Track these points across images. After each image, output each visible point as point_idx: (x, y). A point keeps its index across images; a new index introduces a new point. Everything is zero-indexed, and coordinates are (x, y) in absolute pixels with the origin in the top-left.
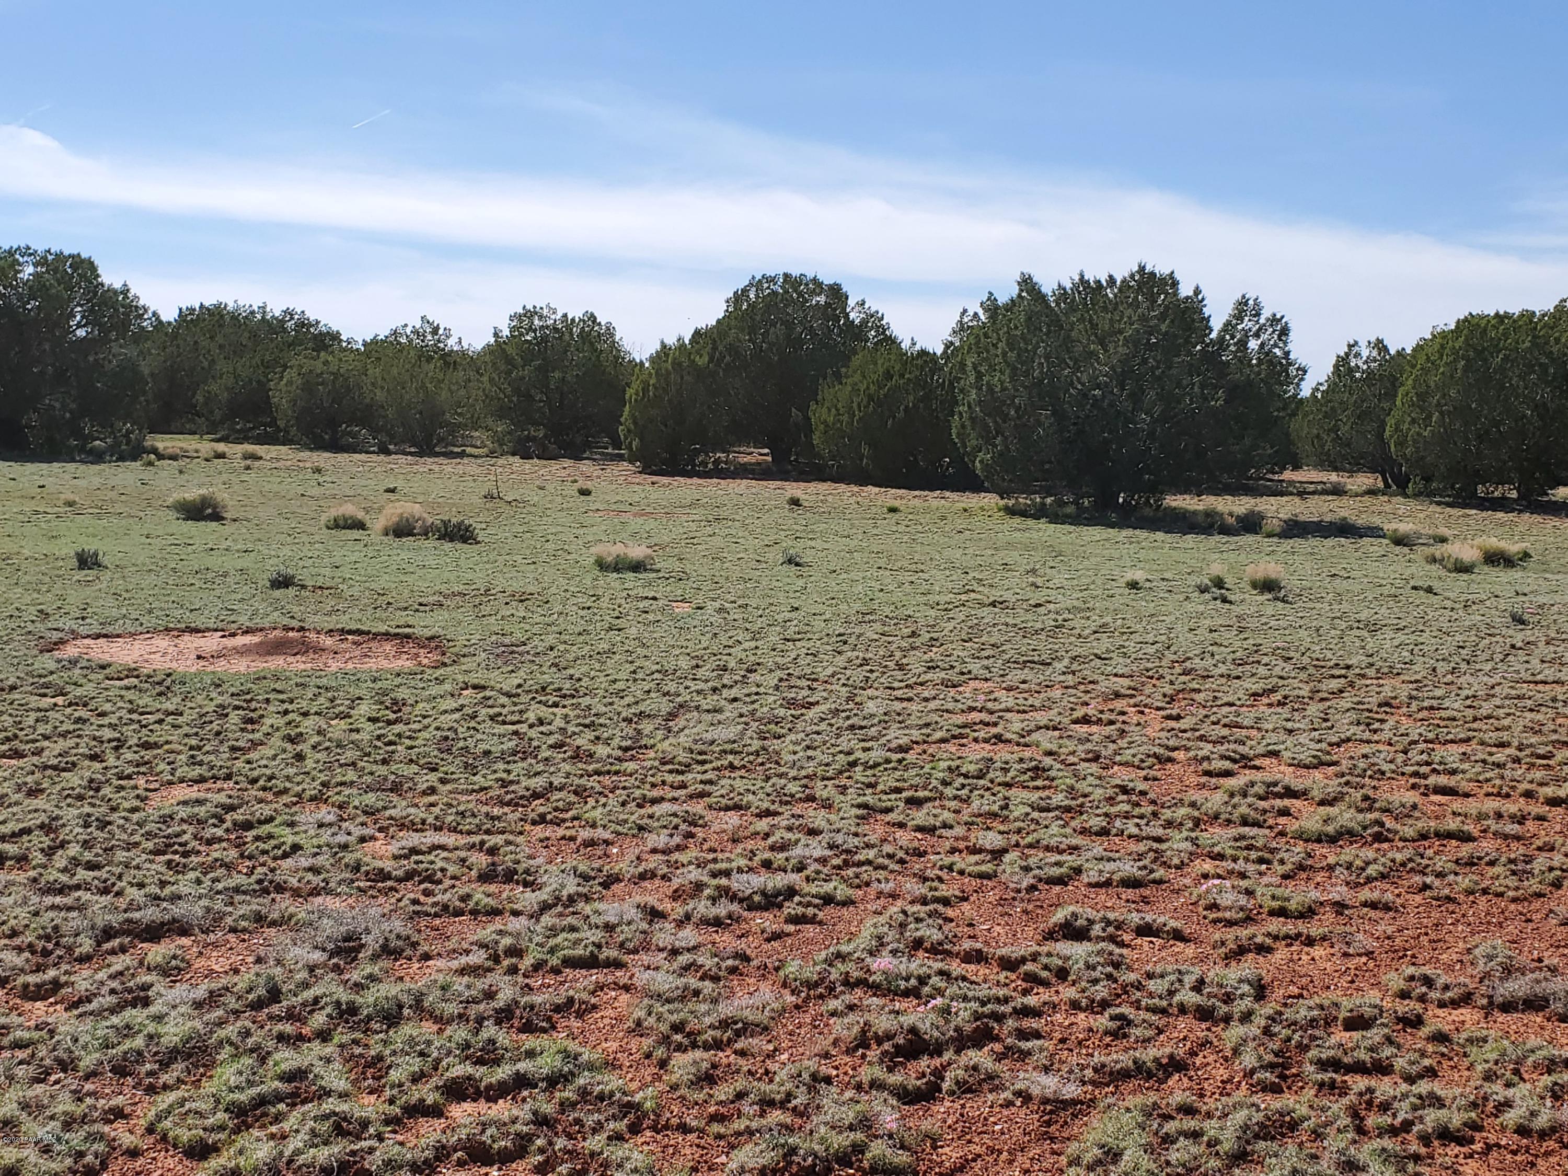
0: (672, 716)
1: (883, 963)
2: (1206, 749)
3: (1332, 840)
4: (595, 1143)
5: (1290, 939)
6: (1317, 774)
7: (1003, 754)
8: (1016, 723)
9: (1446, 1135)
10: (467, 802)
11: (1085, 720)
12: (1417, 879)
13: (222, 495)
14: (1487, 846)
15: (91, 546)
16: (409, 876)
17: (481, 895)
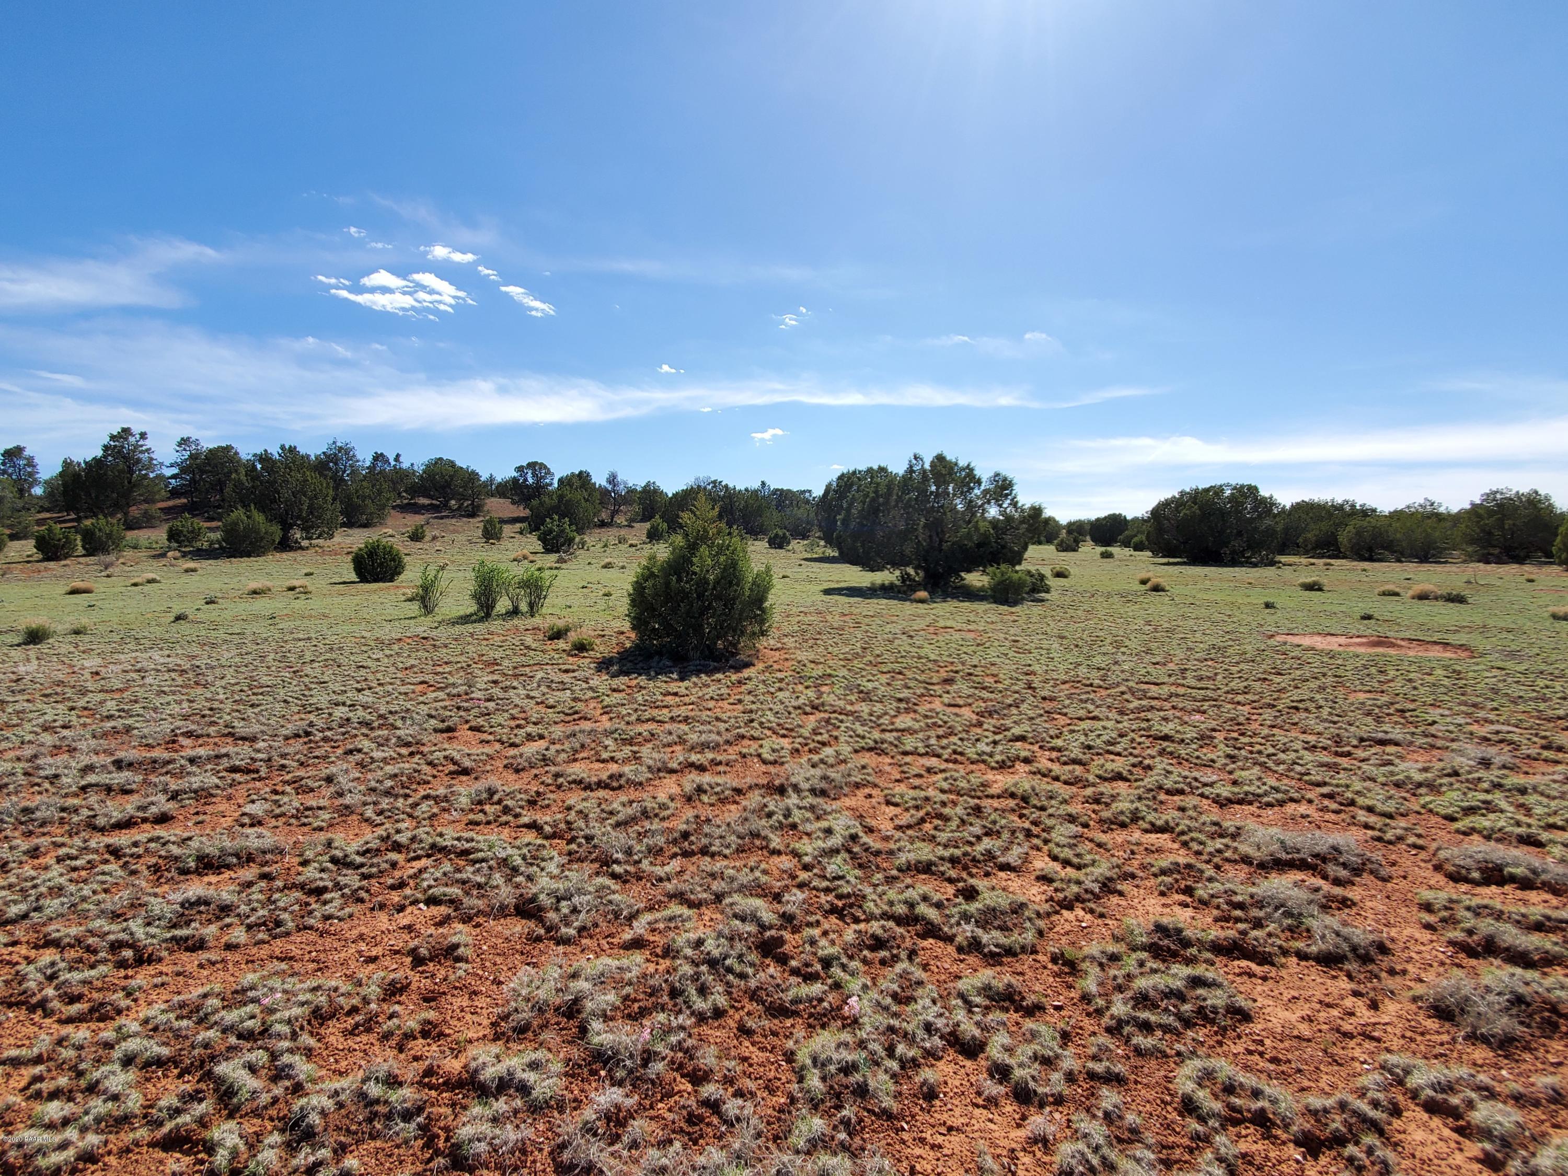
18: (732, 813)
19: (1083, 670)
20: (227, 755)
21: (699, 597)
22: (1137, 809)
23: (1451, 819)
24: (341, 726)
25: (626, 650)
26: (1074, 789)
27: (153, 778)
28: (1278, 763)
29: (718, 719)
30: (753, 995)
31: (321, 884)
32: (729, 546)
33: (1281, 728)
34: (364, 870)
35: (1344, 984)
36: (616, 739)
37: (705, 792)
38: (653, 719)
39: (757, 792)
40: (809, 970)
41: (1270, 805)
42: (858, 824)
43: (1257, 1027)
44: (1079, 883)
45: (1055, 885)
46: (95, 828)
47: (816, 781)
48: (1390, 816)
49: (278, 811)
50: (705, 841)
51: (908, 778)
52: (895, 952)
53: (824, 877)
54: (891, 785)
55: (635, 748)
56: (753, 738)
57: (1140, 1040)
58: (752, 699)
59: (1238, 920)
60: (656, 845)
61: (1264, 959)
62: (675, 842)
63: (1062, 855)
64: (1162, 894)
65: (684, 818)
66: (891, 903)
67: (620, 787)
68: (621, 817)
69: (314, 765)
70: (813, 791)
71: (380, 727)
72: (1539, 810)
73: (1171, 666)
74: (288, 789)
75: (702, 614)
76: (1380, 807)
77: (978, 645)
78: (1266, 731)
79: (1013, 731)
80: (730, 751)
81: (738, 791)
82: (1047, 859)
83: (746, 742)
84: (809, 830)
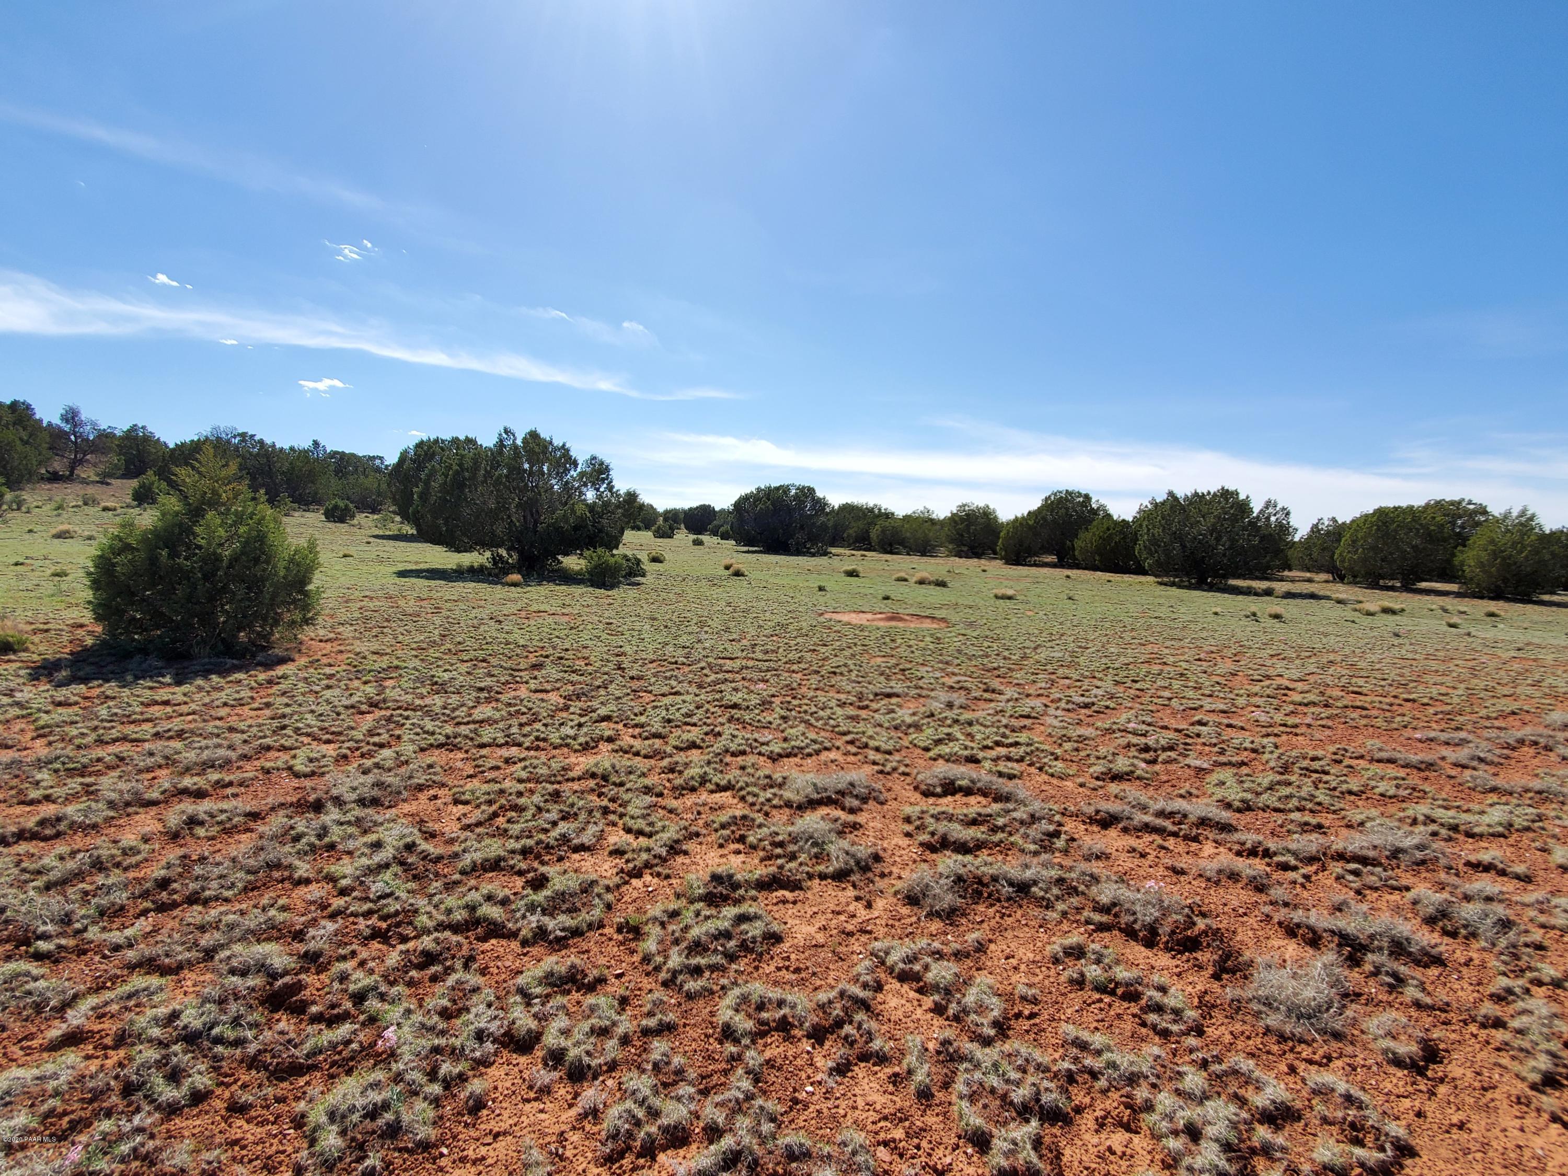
0: (1035, 648)
1: (1131, 726)
2: (1251, 672)
3: (1306, 705)
4: (1046, 760)
5: (1288, 733)
6: (1300, 684)
7: (1167, 668)
8: (1172, 659)
9: (1350, 793)
10: (972, 669)
11: (1199, 660)
12: (1343, 720)
13: (860, 569)
14: (1375, 713)
15: (822, 584)
16: (961, 688)
17: (987, 695)
18: (242, 845)
19: (670, 648)
21: (206, 578)
22: (705, 773)
23: (927, 749)
25: (86, 649)
26: (653, 762)
28: (817, 720)
29: (231, 729)
30: (253, 1063)
32: (253, 514)
33: (822, 690)
35: (851, 893)
36: (56, 771)
37: (202, 823)
38: (125, 739)
39: (282, 813)
40: (335, 1011)
41: (810, 755)
42: (416, 831)
43: (785, 946)
44: (648, 850)
45: (626, 856)
47: (366, 790)
48: (889, 753)
50: (193, 886)
51: (483, 772)
52: (448, 963)
53: (366, 899)
54: (461, 783)
55: (88, 780)
56: (284, 748)
57: (692, 985)
58: (286, 700)
59: (778, 856)
60: (113, 904)
61: (795, 886)
62: (145, 895)
63: (635, 827)
64: (721, 846)
65: (164, 863)
66: (449, 911)
67: (58, 835)
68: (54, 875)
70: (362, 802)
72: (979, 737)
73: (745, 642)
75: (212, 599)
76: (884, 747)
77: (571, 628)
78: (812, 694)
79: (599, 712)
80: (248, 767)
81: (254, 816)
82: (621, 832)
83: (273, 754)
84: (351, 847)
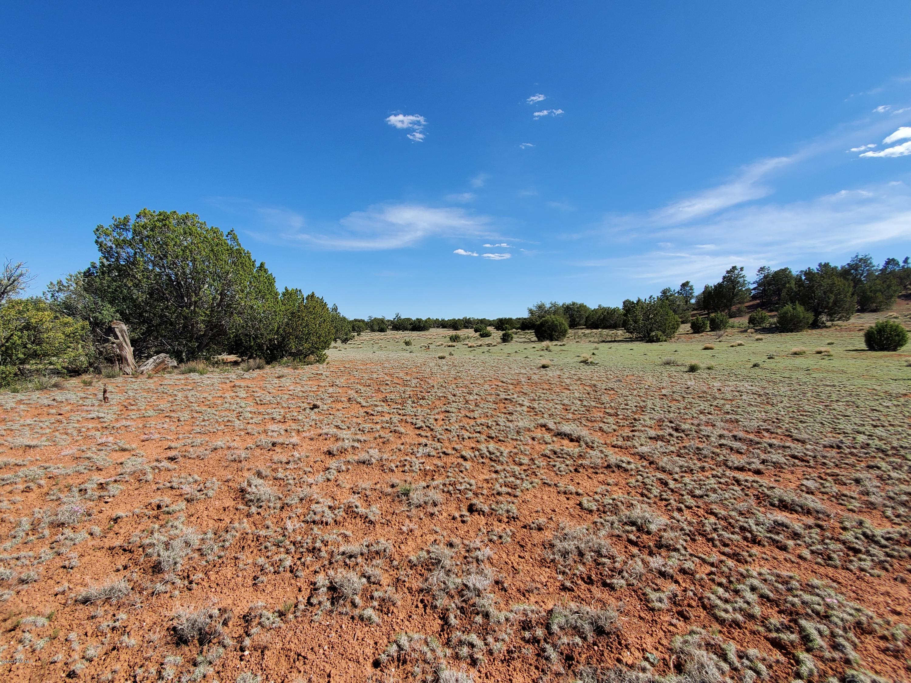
20: (789, 447)
24: (862, 448)
27: (751, 449)
31: (857, 547)
34: (887, 550)
46: (727, 466)
49: (823, 490)
69: (845, 468)
71: (894, 455)
74: (829, 478)
